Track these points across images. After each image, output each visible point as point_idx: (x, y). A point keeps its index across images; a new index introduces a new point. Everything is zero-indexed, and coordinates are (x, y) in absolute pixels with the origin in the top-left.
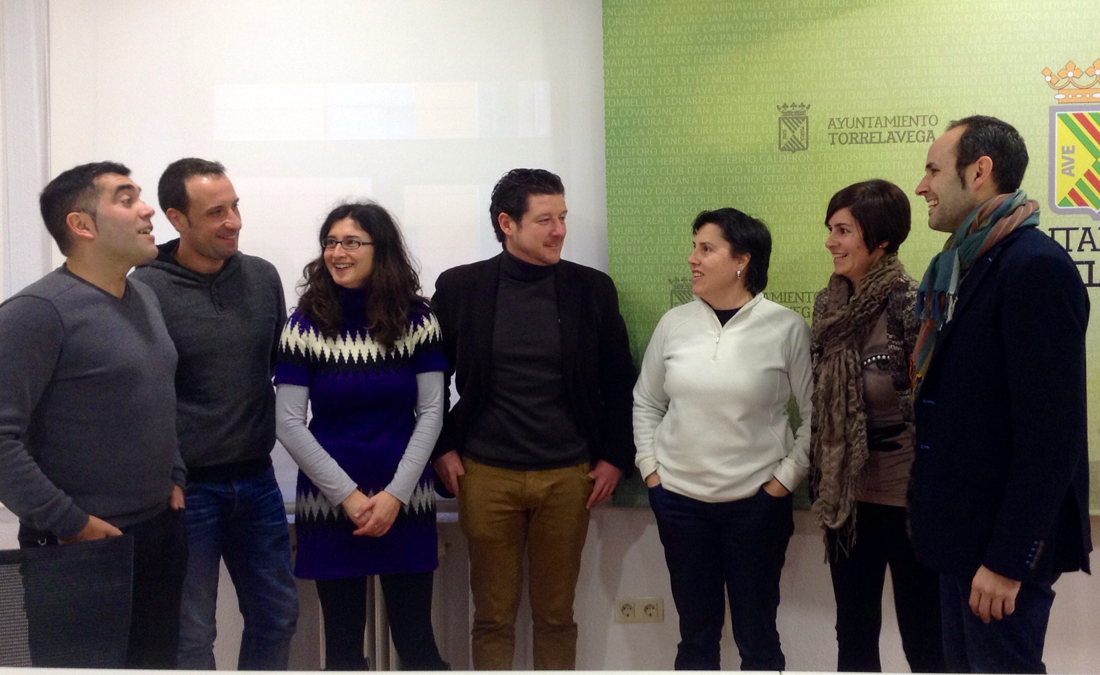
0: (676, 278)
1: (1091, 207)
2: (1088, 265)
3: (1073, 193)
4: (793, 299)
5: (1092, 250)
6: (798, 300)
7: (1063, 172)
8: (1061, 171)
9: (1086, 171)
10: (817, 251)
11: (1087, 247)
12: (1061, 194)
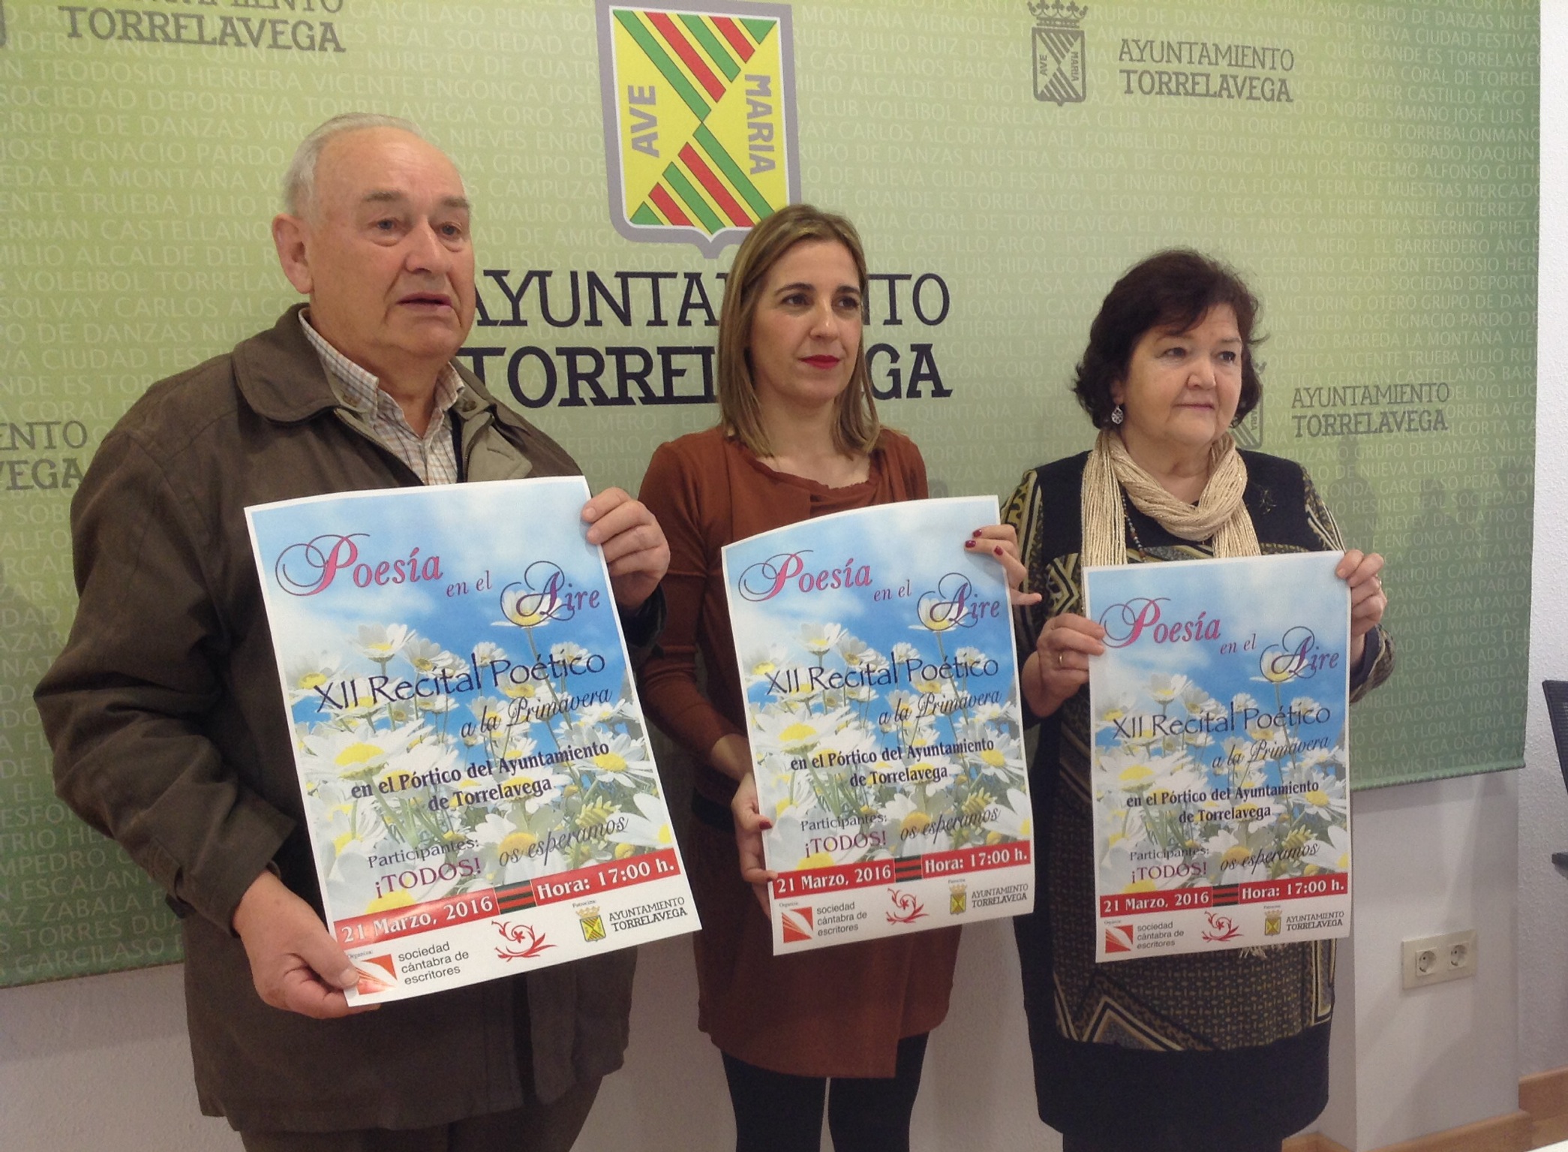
1: (699, 228)
2: (700, 356)
3: (658, 194)
6: (19, 443)
7: (636, 144)
8: (629, 145)
9: (682, 145)
10: (60, 314)
11: (696, 316)
12: (634, 195)
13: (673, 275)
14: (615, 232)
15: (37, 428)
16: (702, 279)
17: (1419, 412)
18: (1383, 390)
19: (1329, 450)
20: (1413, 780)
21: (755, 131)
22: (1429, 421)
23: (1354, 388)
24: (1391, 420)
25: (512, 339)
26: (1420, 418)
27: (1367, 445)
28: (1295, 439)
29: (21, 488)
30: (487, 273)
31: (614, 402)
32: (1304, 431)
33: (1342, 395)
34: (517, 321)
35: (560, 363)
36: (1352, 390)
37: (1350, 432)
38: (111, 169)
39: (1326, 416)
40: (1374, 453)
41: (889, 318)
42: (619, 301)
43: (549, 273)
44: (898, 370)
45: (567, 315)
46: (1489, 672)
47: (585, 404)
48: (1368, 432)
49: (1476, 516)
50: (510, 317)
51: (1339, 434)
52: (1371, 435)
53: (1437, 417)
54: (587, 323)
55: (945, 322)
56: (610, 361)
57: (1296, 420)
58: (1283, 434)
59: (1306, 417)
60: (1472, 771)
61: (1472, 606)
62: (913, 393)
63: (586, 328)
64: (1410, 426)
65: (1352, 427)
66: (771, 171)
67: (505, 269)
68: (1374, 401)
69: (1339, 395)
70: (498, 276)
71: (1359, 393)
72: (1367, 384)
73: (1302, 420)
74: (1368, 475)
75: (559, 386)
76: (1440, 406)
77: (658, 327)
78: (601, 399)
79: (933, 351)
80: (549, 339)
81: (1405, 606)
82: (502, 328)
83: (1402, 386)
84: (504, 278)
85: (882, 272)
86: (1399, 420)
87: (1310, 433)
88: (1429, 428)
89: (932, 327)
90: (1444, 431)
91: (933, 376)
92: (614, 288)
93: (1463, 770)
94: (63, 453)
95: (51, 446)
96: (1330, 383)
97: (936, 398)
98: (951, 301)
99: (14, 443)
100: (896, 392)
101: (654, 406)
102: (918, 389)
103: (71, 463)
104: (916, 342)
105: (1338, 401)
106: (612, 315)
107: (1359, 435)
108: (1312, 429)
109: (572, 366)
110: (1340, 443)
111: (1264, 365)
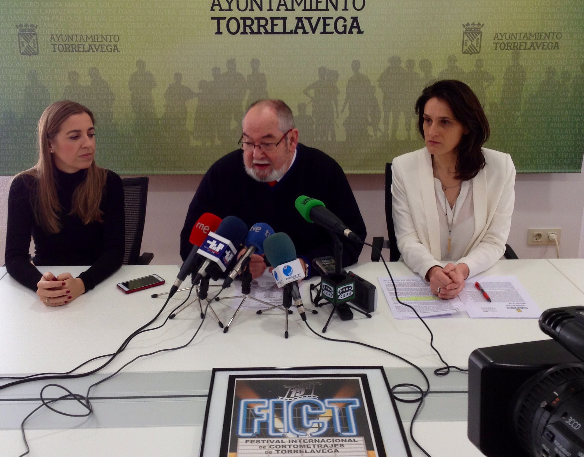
0: (21, 24)
2: (283, 20)
4: (100, 39)
5: (285, 10)
6: (103, 40)
10: (114, 7)
11: (282, 8)
15: (107, 36)
17: (548, 43)
18: (533, 34)
19: (508, 55)
20: (531, 172)
22: (552, 46)
23: (521, 33)
24: (535, 45)
25: (228, 15)
26: (548, 44)
27: (524, 55)
28: (494, 51)
29: (104, 52)
31: (256, 33)
32: (498, 48)
34: (230, 10)
35: (241, 22)
36: (520, 34)
37: (517, 49)
39: (508, 43)
40: (527, 56)
41: (344, 8)
42: (259, 4)
44: (346, 25)
45: (244, 8)
46: (569, 138)
47: (248, 34)
48: (525, 49)
49: (569, 80)
50: (228, 8)
51: (512, 49)
52: (526, 50)
53: (556, 45)
54: (250, 10)
55: (363, 10)
56: (256, 22)
57: (495, 44)
58: (489, 48)
59: (499, 43)
60: (557, 172)
61: (564, 113)
62: (351, 32)
63: (249, 12)
64: (543, 48)
65: (518, 47)
68: (529, 38)
69: (514, 36)
71: (522, 35)
72: (526, 32)
73: (498, 44)
74: (523, 64)
75: (240, 28)
76: (557, 41)
77: (270, 11)
78: (252, 32)
79: (358, 19)
80: (238, 15)
81: (535, 111)
82: (226, 12)
83: (541, 33)
86: (538, 45)
87: (501, 49)
88: (552, 49)
89: (358, 11)
90: (558, 50)
91: (358, 27)
93: (552, 171)
94: (113, 43)
95: (111, 41)
96: (510, 32)
97: (358, 34)
98: (366, 3)
99: (102, 40)
100: (345, 32)
101: (268, 35)
102: (352, 31)
103: (115, 46)
104: (352, 16)
105: (513, 38)
106: (257, 8)
107: (521, 51)
108: (501, 47)
109: (245, 23)
110: (513, 53)
111: (483, 24)
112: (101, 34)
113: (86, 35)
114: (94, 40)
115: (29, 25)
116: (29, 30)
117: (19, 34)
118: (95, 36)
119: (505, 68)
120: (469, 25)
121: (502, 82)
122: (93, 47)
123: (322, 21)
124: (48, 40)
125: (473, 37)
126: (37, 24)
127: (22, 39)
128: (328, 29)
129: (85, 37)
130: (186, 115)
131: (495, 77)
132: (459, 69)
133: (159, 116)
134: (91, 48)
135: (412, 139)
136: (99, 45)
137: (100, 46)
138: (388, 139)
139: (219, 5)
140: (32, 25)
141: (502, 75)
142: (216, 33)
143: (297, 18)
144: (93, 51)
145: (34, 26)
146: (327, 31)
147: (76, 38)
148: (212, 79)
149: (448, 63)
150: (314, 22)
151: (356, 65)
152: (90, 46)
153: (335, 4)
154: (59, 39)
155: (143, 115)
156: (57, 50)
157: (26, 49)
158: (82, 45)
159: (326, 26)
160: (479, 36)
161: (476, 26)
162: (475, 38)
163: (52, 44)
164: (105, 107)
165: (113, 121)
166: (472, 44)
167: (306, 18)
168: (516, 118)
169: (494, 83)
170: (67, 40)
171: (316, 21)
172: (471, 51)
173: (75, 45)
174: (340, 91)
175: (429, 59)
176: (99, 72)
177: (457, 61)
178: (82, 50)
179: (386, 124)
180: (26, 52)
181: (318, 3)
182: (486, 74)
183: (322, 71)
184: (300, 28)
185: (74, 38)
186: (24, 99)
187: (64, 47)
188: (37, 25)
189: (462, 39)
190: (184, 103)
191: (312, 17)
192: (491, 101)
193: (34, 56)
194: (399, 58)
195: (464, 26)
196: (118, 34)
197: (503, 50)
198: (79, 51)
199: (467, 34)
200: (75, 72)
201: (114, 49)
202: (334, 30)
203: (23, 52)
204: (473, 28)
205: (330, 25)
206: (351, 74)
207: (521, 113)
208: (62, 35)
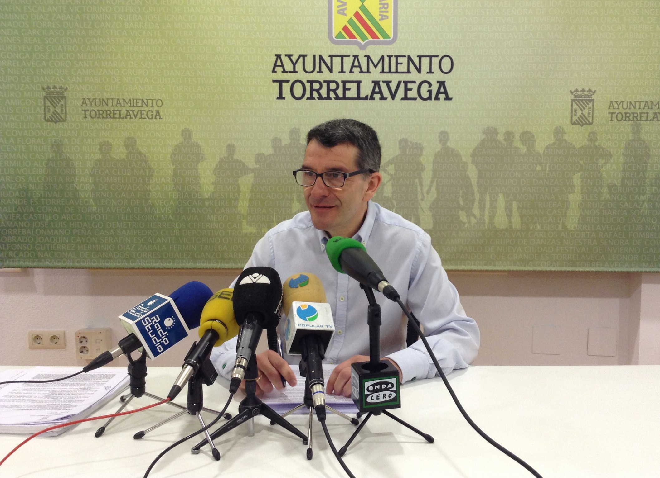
0: (48, 86)
1: (359, 40)
2: (356, 84)
3: (345, 29)
4: (140, 104)
5: (360, 72)
6: (144, 105)
7: (339, 12)
8: (336, 12)
9: (354, 12)
10: (158, 67)
11: (356, 70)
12: (337, 28)
13: (349, 56)
14: (329, 42)
15: (149, 101)
16: (359, 57)
18: (655, 103)
19: (626, 127)
21: (382, 6)
23: (640, 102)
25: (292, 77)
27: (646, 127)
28: (610, 122)
29: (144, 118)
30: (286, 56)
31: (325, 99)
32: (614, 119)
33: (634, 105)
34: (295, 71)
35: (308, 86)
37: (637, 120)
38: (175, 24)
39: (626, 113)
40: (649, 129)
41: (429, 71)
42: (329, 65)
43: (306, 56)
44: (432, 90)
45: (311, 69)
47: (315, 99)
48: (647, 120)
50: (292, 70)
51: (631, 121)
52: (648, 122)
54: (318, 72)
55: (451, 73)
56: (325, 85)
57: (611, 114)
58: (604, 119)
59: (615, 113)
62: (437, 98)
63: (317, 74)
65: (639, 118)
66: (387, 20)
67: (292, 54)
68: (650, 107)
69: (633, 105)
70: (289, 56)
71: (643, 105)
72: (647, 100)
73: (613, 114)
74: (646, 138)
75: (306, 93)
77: (342, 74)
78: (320, 98)
79: (446, 84)
80: (304, 77)
82: (290, 74)
84: (291, 57)
85: (427, 54)
87: (617, 120)
89: (446, 75)
91: (445, 92)
92: (328, 60)
94: (156, 108)
95: (152, 106)
96: (627, 100)
97: (446, 101)
98: (454, 65)
99: (142, 105)
100: (430, 98)
101: (339, 101)
102: (439, 97)
103: (158, 112)
104: (438, 80)
105: (632, 107)
106: (327, 69)
107: (642, 122)
108: (618, 118)
109: (311, 86)
110: (632, 125)
111: (595, 91)
112: (141, 98)
113: (124, 99)
114: (132, 105)
115: (58, 86)
116: (58, 92)
117: (45, 97)
118: (134, 101)
119: (623, 143)
120: (578, 91)
121: (622, 159)
122: (131, 112)
123: (402, 85)
124: (79, 105)
125: (584, 106)
126: (67, 86)
127: (48, 104)
128: (410, 94)
129: (122, 101)
130: (239, 195)
131: (612, 153)
132: (569, 143)
133: (206, 195)
134: (128, 114)
135: (514, 227)
136: (138, 111)
137: (140, 112)
138: (484, 226)
139: (282, 66)
140: (61, 88)
141: (620, 150)
142: (278, 98)
143: (373, 82)
144: (131, 118)
145: (63, 88)
146: (409, 96)
147: (112, 103)
148: (271, 151)
149: (555, 136)
150: (393, 86)
151: (444, 137)
152: (128, 111)
153: (418, 66)
154: (91, 104)
155: (186, 193)
156: (88, 116)
157: (52, 115)
158: (118, 110)
159: (409, 92)
160: (591, 105)
161: (586, 93)
162: (586, 107)
163: (83, 109)
164: (141, 185)
165: (150, 201)
166: (582, 113)
167: (384, 82)
168: (641, 203)
169: (612, 161)
170: (101, 105)
171: (396, 85)
172: (582, 122)
173: (110, 111)
174: (425, 168)
175: (531, 131)
176: (135, 143)
177: (565, 133)
178: (117, 116)
179: (482, 208)
180: (51, 118)
181: (399, 65)
182: (601, 150)
183: (403, 143)
184: (377, 93)
185: (110, 102)
186: (44, 173)
187: (98, 113)
188: (67, 88)
189: (570, 107)
190: (237, 181)
191: (390, 80)
192: (609, 182)
193: (61, 124)
194: (495, 130)
195: (572, 93)
196: (161, 99)
197: (620, 121)
198: (114, 118)
199: (576, 101)
200: (108, 142)
201: (156, 115)
202: (417, 96)
203: (48, 119)
204: (583, 94)
205: (413, 90)
206: (438, 147)
207: (647, 197)
208: (95, 99)
